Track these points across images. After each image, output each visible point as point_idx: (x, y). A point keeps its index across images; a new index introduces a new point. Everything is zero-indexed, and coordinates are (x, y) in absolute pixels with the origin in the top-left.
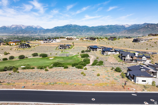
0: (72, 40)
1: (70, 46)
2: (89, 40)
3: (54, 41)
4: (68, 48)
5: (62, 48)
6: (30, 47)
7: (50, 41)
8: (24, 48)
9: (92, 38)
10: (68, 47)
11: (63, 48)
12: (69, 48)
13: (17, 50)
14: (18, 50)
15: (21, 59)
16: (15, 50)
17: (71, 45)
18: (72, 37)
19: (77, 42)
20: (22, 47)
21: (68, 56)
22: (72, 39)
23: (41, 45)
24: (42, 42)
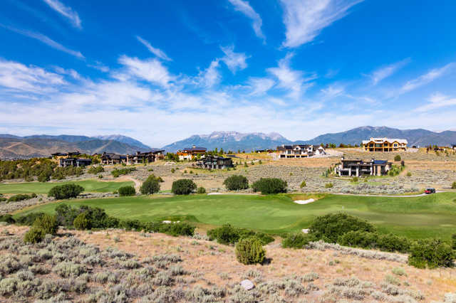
0: (391, 150)
1: (387, 168)
3: (317, 152)
4: (379, 174)
5: (354, 173)
6: (232, 166)
7: (303, 154)
8: (212, 168)
11: (357, 170)
12: (384, 173)
13: (189, 173)
14: (191, 172)
16: (186, 172)
17: (390, 164)
19: (413, 157)
20: (206, 166)
22: (388, 147)
23: (271, 164)
24: (276, 156)
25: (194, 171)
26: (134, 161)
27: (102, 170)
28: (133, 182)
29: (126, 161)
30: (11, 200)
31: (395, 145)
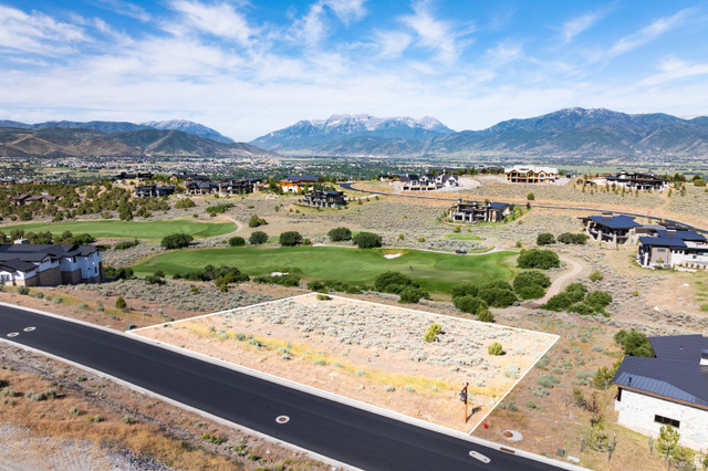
0: (536, 181)
1: (506, 212)
2: (621, 184)
3: (447, 183)
4: (494, 221)
5: (467, 218)
6: (344, 203)
7: (430, 185)
8: (321, 207)
9: (641, 176)
10: (494, 213)
11: (471, 215)
12: (500, 217)
13: (294, 213)
14: (298, 212)
15: (288, 245)
16: (291, 211)
17: (511, 207)
18: (537, 169)
19: (553, 193)
20: (314, 203)
21: (465, 252)
22: (533, 178)
23: (390, 200)
24: (398, 186)
25: (302, 210)
26: (229, 192)
27: (192, 204)
28: (234, 224)
29: (218, 190)
30: (118, 248)
31: (542, 176)
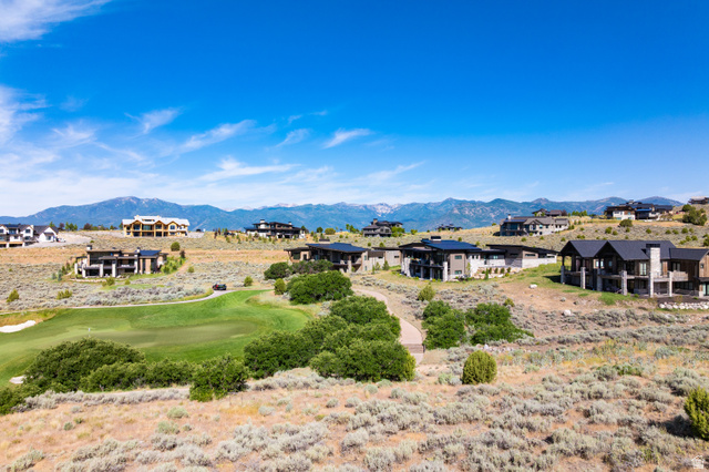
2: (264, 234)
4: (148, 272)
5: (108, 272)
9: (280, 225)
12: (155, 269)
19: (197, 244)
22: (162, 230)
31: (173, 228)
